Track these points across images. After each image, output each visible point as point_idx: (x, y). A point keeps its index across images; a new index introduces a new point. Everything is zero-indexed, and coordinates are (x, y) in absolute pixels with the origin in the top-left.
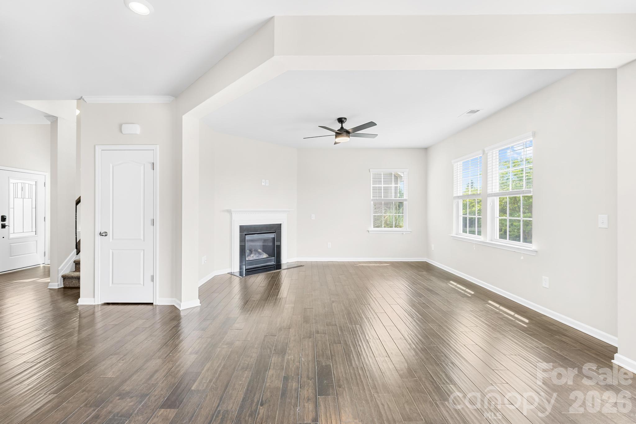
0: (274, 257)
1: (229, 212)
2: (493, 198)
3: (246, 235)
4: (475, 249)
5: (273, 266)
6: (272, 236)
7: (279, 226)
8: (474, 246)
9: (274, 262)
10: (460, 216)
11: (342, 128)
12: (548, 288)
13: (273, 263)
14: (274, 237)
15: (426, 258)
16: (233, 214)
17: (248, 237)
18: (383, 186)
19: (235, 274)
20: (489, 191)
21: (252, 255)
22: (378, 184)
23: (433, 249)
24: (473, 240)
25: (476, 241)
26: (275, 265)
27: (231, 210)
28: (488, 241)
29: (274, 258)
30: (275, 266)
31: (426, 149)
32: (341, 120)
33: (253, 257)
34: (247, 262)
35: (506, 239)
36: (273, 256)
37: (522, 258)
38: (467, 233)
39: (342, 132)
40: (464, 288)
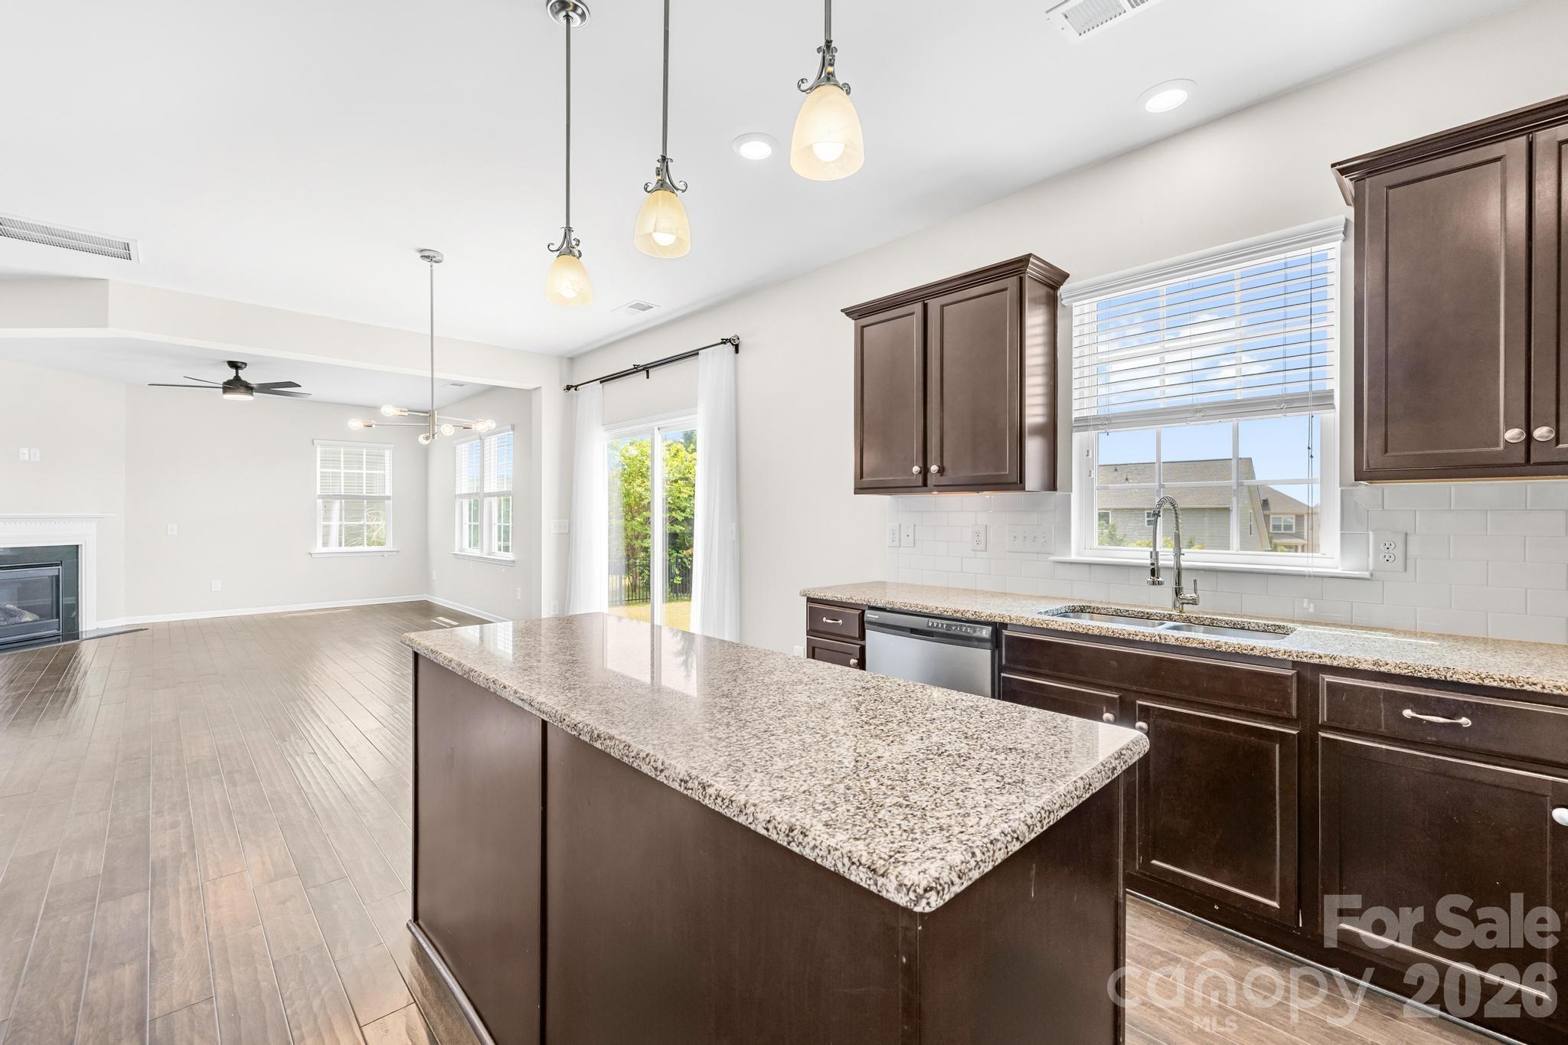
2: (490, 498)
5: (55, 638)
6: (51, 571)
7: (74, 550)
9: (59, 630)
11: (237, 378)
13: (54, 632)
14: (57, 574)
15: (426, 595)
18: (342, 471)
20: (487, 490)
22: (333, 467)
23: (434, 578)
26: (59, 635)
29: (57, 620)
30: (61, 637)
32: (234, 365)
36: (55, 616)
39: (235, 385)
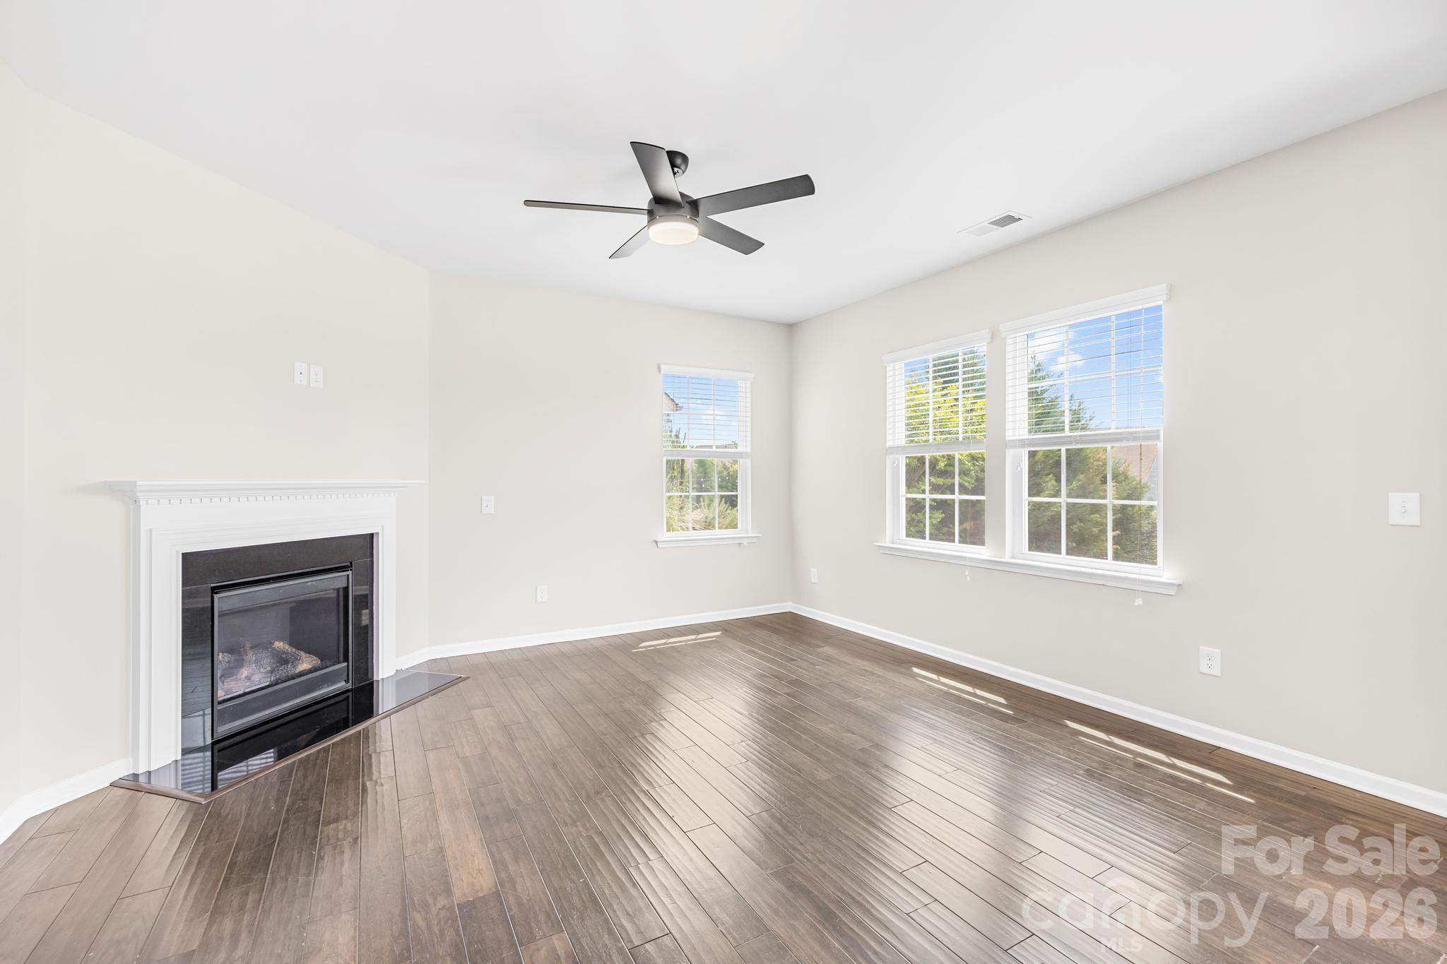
0: (346, 659)
1: (126, 494)
3: (214, 590)
4: (968, 579)
5: (343, 697)
6: (336, 580)
7: (368, 541)
8: (967, 573)
9: (347, 681)
10: (902, 496)
12: (1219, 674)
13: (341, 685)
14: (346, 585)
15: (790, 603)
16: (142, 503)
17: (224, 601)
19: (157, 783)
20: (1007, 435)
21: (244, 672)
24: (965, 558)
25: (971, 559)
26: (348, 691)
27: (134, 484)
28: (1007, 560)
29: (346, 664)
30: (350, 694)
31: (790, 328)
33: (248, 678)
34: (220, 707)
35: (1060, 553)
36: (342, 658)
37: (1139, 602)
38: (925, 538)
40: (969, 689)
